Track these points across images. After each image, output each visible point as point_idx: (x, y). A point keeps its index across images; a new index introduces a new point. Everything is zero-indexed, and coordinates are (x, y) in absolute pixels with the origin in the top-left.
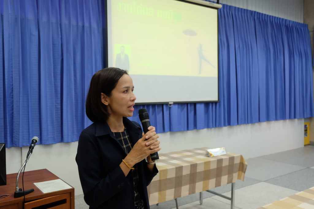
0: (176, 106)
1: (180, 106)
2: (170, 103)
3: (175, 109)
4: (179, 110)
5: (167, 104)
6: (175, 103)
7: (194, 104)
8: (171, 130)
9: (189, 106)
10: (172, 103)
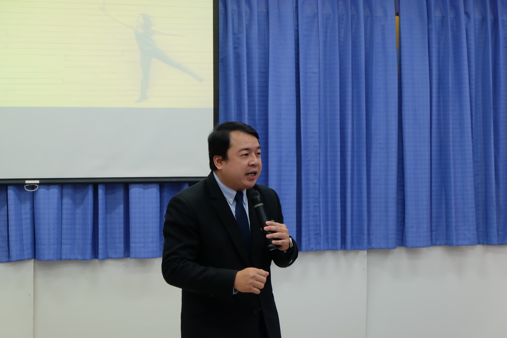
0: (54, 191)
1: (68, 191)
2: (27, 182)
3: (48, 199)
4: (67, 201)
5: (19, 184)
6: (47, 183)
7: (124, 185)
8: (35, 255)
9: (101, 192)
10: (38, 182)
